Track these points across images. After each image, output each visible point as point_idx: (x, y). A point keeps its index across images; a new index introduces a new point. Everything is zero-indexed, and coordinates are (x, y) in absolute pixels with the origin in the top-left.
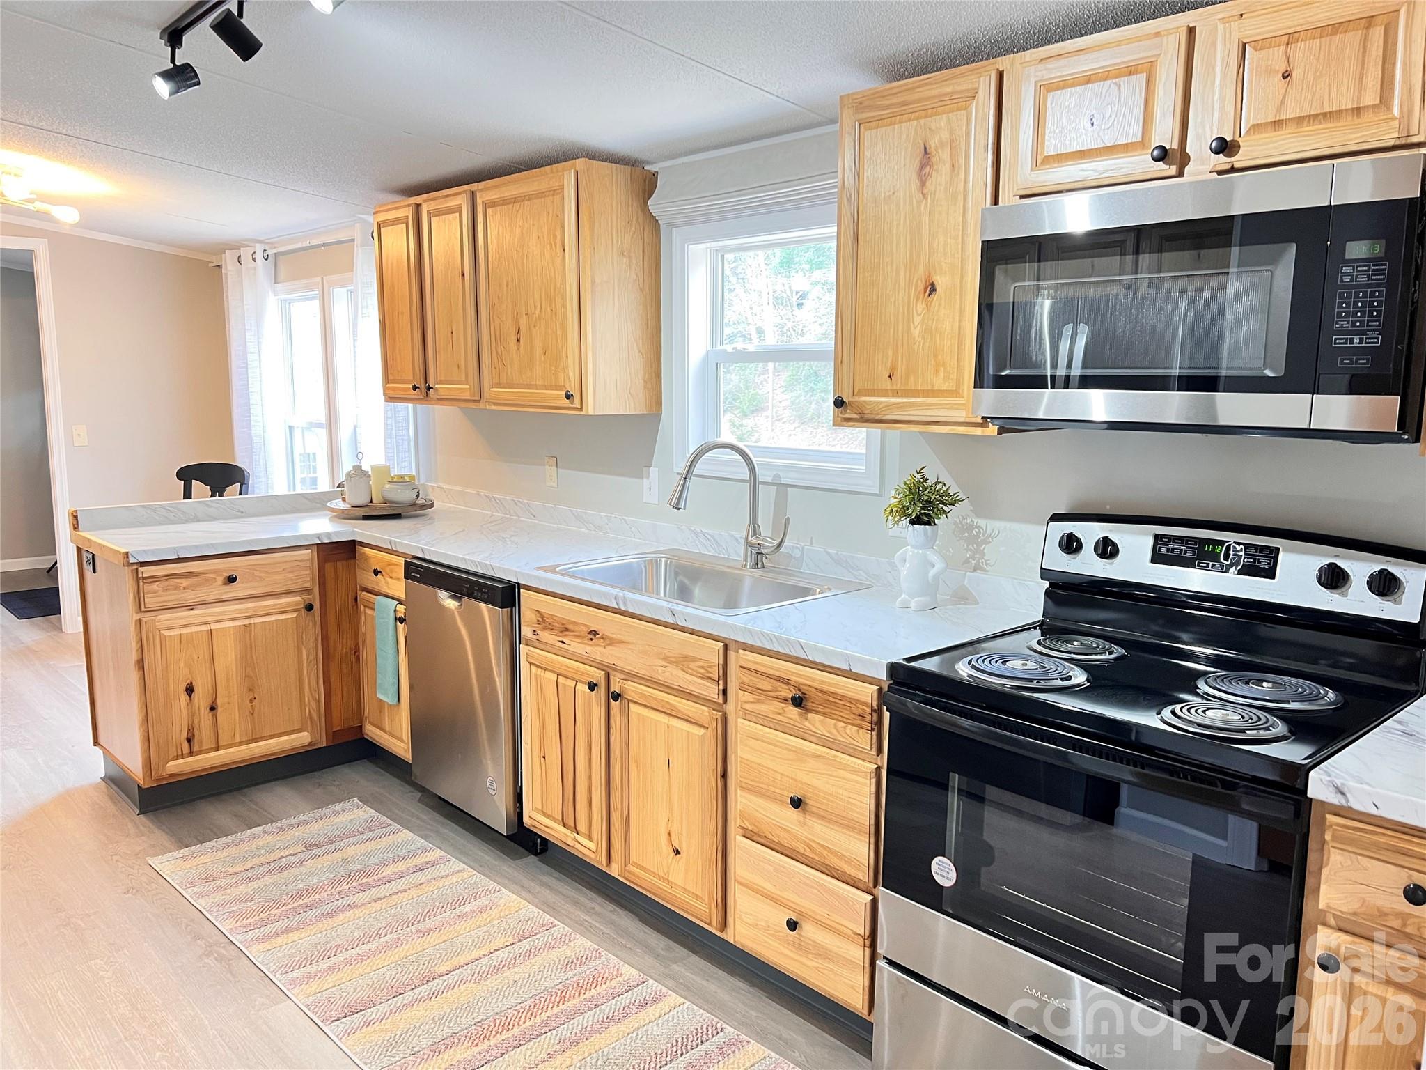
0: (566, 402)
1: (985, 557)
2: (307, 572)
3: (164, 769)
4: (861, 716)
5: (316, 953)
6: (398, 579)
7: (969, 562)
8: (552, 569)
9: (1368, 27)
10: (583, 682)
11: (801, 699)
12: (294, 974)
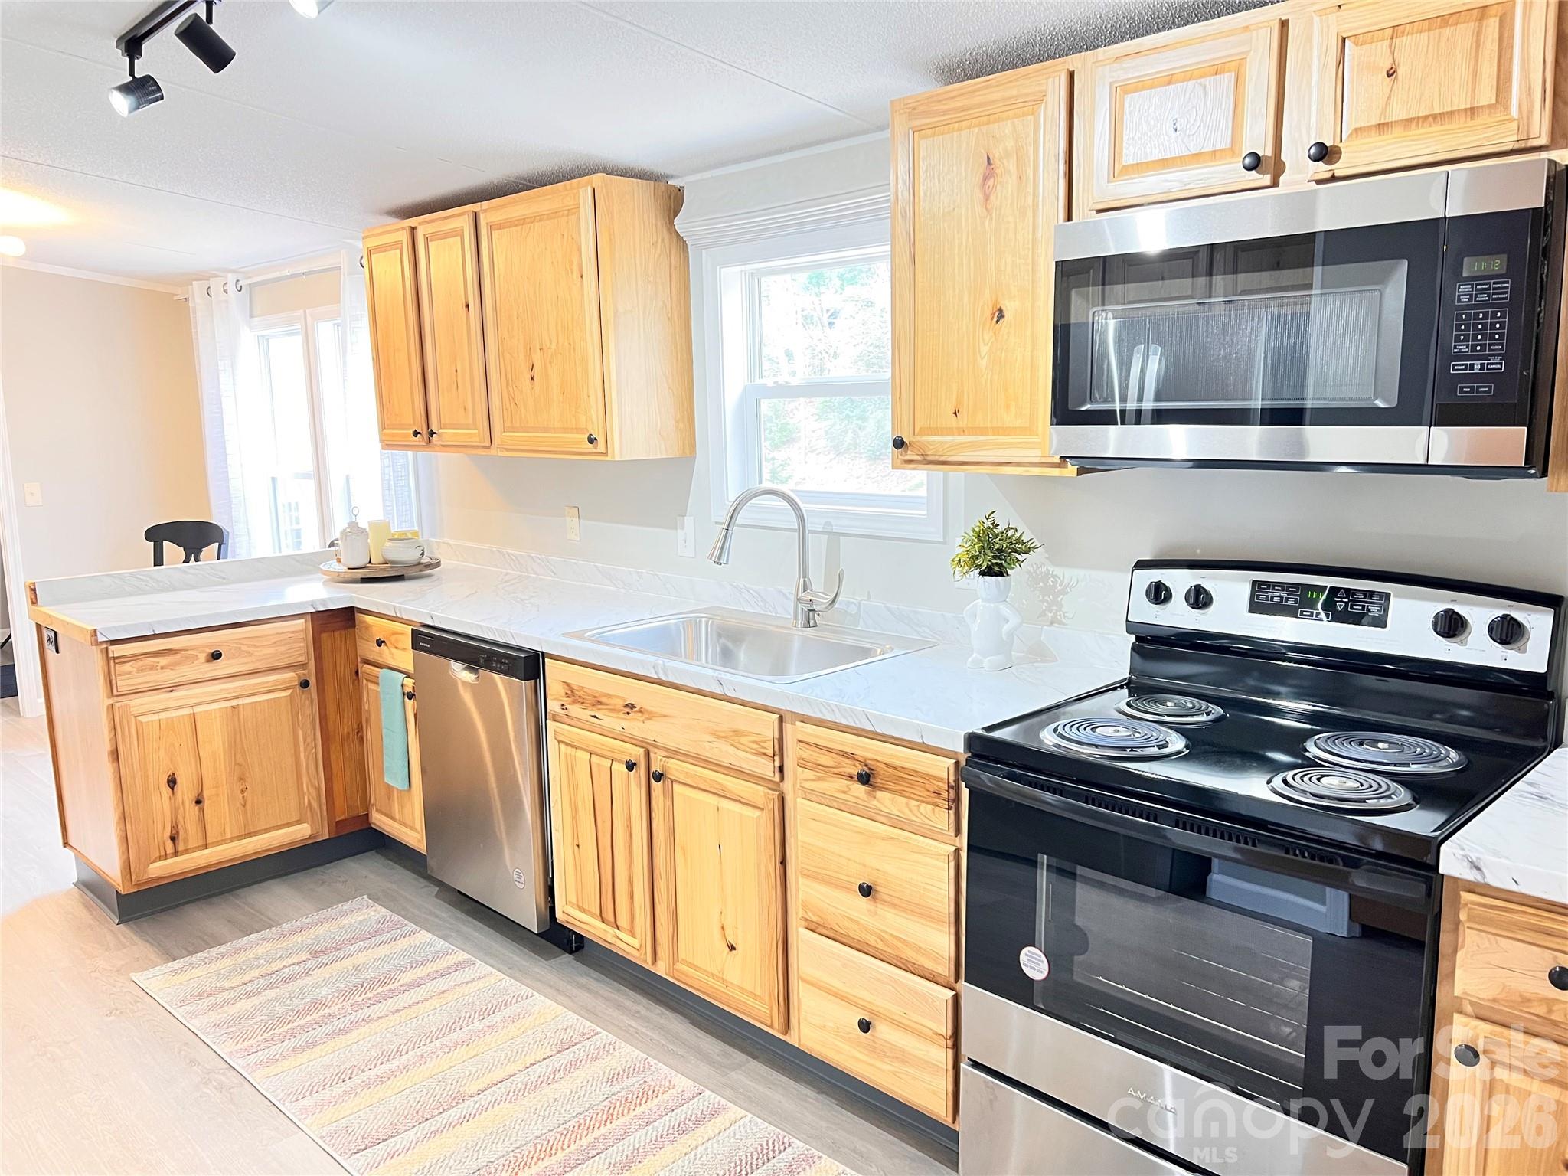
0: (590, 447)
1: (1063, 609)
2: (301, 645)
3: (145, 872)
4: (937, 794)
5: (329, 1076)
6: (404, 649)
7: (1045, 614)
8: (578, 635)
9: (1481, 18)
10: (620, 761)
11: (868, 775)
12: (305, 1102)
